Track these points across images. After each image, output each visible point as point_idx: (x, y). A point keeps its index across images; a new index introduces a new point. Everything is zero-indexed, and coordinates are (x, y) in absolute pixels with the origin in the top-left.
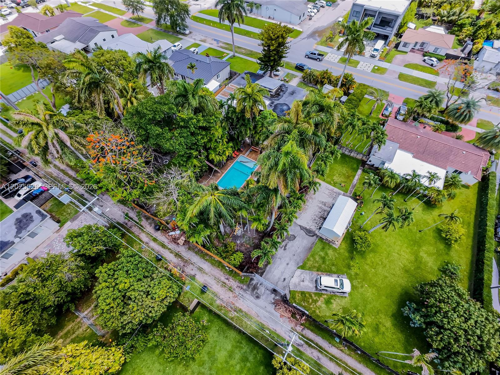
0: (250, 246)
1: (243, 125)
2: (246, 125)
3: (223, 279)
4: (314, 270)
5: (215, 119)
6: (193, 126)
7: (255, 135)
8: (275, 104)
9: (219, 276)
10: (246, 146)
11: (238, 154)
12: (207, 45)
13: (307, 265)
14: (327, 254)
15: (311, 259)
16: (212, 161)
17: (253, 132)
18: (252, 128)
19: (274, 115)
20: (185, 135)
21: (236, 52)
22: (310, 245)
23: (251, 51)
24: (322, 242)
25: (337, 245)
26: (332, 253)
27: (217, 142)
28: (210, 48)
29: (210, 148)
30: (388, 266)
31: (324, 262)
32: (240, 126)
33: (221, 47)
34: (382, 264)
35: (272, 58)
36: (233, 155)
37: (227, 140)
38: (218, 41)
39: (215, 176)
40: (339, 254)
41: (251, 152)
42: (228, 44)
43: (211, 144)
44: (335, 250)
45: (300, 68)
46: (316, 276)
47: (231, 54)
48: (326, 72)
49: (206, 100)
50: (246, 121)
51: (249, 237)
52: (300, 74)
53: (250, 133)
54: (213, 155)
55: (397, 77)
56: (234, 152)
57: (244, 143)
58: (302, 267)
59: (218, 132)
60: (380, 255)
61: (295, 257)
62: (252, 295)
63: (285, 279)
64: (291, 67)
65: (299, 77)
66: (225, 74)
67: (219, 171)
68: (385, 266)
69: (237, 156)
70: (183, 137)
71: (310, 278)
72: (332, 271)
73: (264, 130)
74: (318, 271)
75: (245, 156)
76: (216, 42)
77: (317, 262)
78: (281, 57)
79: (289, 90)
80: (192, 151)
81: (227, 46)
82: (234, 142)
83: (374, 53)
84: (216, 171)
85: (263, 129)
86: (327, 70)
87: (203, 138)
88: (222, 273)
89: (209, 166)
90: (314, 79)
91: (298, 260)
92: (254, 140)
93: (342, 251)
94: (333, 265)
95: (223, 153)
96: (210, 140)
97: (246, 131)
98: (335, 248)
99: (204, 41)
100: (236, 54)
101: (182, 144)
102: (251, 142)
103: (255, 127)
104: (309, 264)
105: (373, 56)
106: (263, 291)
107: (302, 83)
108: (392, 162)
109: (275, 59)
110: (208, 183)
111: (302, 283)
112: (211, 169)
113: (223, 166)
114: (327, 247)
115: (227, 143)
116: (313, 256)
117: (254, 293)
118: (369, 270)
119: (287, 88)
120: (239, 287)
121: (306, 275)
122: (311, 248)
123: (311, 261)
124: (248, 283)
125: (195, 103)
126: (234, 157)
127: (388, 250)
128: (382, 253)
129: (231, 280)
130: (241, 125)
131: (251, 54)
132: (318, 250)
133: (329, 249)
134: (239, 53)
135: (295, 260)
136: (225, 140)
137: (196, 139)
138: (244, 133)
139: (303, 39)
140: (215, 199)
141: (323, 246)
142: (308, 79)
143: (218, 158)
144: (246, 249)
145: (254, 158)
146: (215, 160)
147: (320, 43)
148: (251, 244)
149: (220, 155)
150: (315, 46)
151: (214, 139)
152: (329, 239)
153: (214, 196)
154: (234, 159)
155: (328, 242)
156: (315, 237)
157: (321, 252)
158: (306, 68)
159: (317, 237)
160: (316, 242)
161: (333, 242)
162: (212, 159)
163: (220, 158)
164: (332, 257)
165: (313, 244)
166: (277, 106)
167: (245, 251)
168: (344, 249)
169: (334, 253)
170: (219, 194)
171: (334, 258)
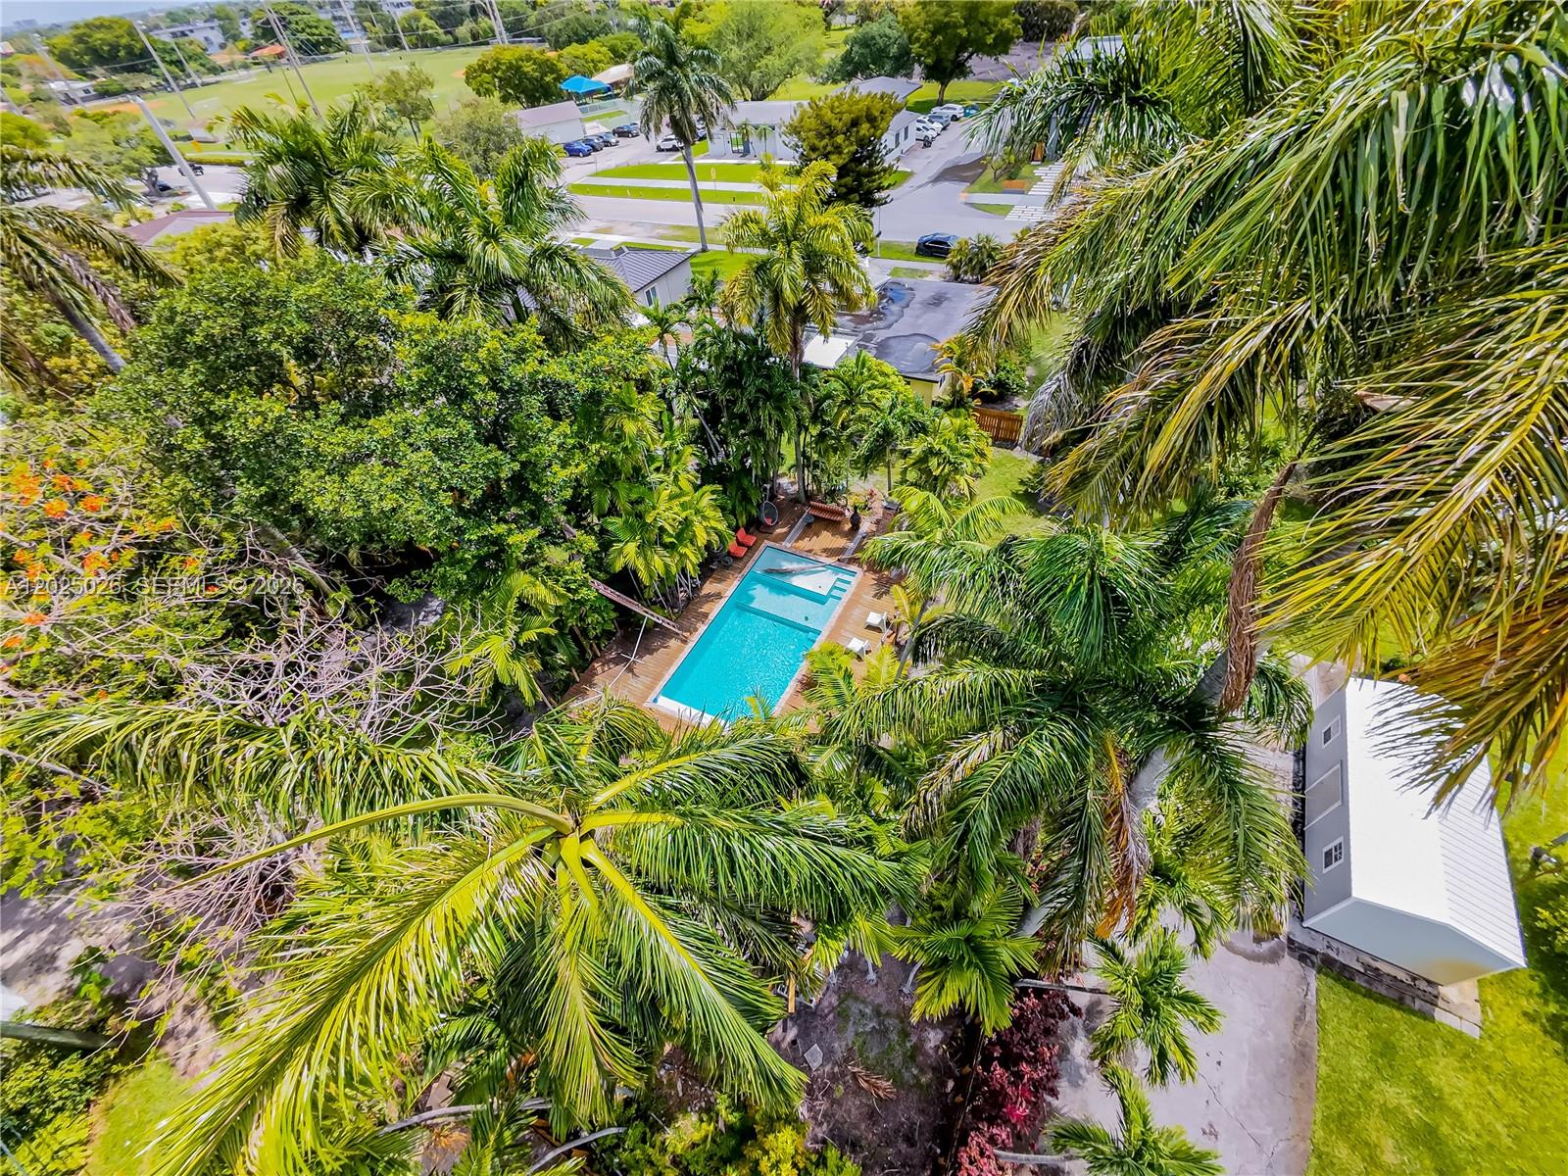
1: (762, 395)
2: (781, 396)
8: (876, 339)
11: (751, 540)
12: (617, 239)
14: (1431, 1098)
15: (1343, 1153)
16: (625, 581)
21: (712, 243)
22: (1281, 1033)
24: (1352, 993)
25: (1462, 1011)
26: (1465, 1083)
28: (628, 244)
29: (610, 512)
32: (753, 405)
36: (732, 545)
37: (694, 475)
39: (651, 652)
40: (1515, 1083)
41: (809, 525)
42: (682, 228)
43: (615, 492)
44: (1466, 1052)
45: (933, 248)
47: (695, 247)
50: (777, 378)
51: (877, 1013)
52: (937, 267)
54: (631, 548)
56: (731, 531)
61: (1228, 1154)
64: (903, 252)
65: (938, 275)
67: (670, 626)
69: (751, 549)
75: (787, 544)
76: (640, 228)
79: (922, 295)
80: (498, 529)
81: (680, 233)
82: (730, 488)
84: (652, 626)
89: (618, 607)
93: (1524, 1059)
95: (679, 536)
98: (1461, 1036)
99: (606, 231)
100: (711, 247)
102: (806, 489)
107: (956, 278)
112: (627, 621)
113: (687, 600)
114: (1407, 1037)
115: (696, 486)
116: (1342, 1125)
122: (1304, 1056)
126: (736, 558)
130: (757, 399)
132: (1358, 1065)
133: (1424, 1053)
136: (687, 475)
139: (919, 187)
140: (586, 863)
141: (1371, 1026)
142: (973, 268)
143: (658, 564)
144: (872, 1116)
145: (830, 552)
146: (643, 575)
147: (976, 187)
148: (898, 1062)
149: (665, 546)
150: (963, 197)
151: (627, 469)
152: (1385, 968)
153: (577, 836)
154: (740, 565)
155: (1394, 995)
156: (1288, 962)
157: (1385, 1079)
158: (954, 246)
159: (1302, 959)
160: (1312, 997)
161: (1423, 985)
162: (625, 568)
163: (668, 560)
164: (1479, 1117)
165: (1299, 1019)
166: (888, 347)
167: (868, 1135)
168: (1526, 1040)
169: (1478, 1082)
170: (625, 817)
171: (1499, 1127)
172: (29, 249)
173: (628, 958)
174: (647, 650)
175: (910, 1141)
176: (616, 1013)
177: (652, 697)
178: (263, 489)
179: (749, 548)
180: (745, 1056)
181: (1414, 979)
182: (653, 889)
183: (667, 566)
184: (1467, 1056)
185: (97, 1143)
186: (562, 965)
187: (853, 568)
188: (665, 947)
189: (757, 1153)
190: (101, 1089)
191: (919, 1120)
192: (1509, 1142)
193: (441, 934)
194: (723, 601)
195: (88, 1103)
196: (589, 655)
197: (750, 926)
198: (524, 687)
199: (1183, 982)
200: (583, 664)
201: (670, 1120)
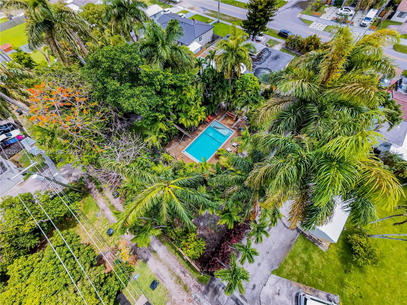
0: (215, 231)
1: (220, 87)
2: (225, 88)
3: (178, 271)
4: (293, 278)
5: (188, 77)
6: (158, 83)
7: (233, 100)
8: (256, 68)
9: (175, 266)
10: (222, 111)
11: (211, 118)
12: (194, 12)
13: (284, 271)
14: (310, 258)
15: (290, 261)
16: (182, 126)
17: (231, 97)
18: (230, 91)
19: (255, 79)
20: (149, 94)
21: (221, 19)
22: (288, 242)
23: (235, 18)
24: (305, 239)
25: (324, 247)
26: (318, 258)
27: (189, 105)
28: (196, 15)
29: (180, 111)
30: (399, 292)
31: (307, 269)
32: (217, 89)
33: (207, 14)
34: (389, 287)
35: (258, 20)
36: (207, 119)
37: (201, 103)
38: (204, 9)
39: (184, 141)
40: (328, 260)
41: (226, 117)
42: (214, 12)
43: (182, 106)
44: (321, 253)
45: (283, 35)
46: (296, 289)
47: (216, 20)
48: (314, 38)
49: (181, 53)
50: (225, 83)
51: (214, 220)
52: (282, 41)
53: (227, 97)
54: (184, 119)
55: (392, 47)
56: (207, 116)
57: (219, 107)
58: (278, 272)
59: (191, 93)
60: (386, 272)
61: (269, 256)
62: (211, 302)
63: (254, 286)
64: (275, 34)
65: (282, 44)
66: (207, 37)
67: (189, 136)
68: (394, 291)
70: (146, 96)
71: (287, 291)
72: (318, 285)
73: (244, 94)
74: (298, 281)
75: (220, 121)
76: (202, 10)
77: (298, 267)
78: (267, 20)
79: (273, 55)
80: (157, 114)
81: (212, 14)
82: (209, 106)
83: (365, 22)
84: (185, 136)
85: (242, 94)
86: (315, 35)
87: (172, 99)
88: (178, 264)
89: (178, 130)
90: (299, 45)
91: (273, 260)
92: (230, 105)
93: (332, 257)
94: (320, 276)
95: (194, 118)
96: (181, 102)
97: (223, 94)
98: (322, 251)
99: (192, 9)
100: (220, 21)
101: (144, 105)
102: (227, 107)
103: (234, 91)
104: (287, 268)
105: (363, 26)
106: (226, 299)
107: (285, 49)
108: (401, 145)
109: (261, 21)
110: (176, 148)
111: (277, 297)
112: (181, 134)
113: (195, 130)
114: (311, 248)
115: (201, 106)
116: (292, 257)
117: (215, 300)
118: (371, 294)
119: (270, 52)
120: (197, 287)
121: (283, 284)
122: (290, 246)
123: (289, 264)
124: (208, 283)
125: (165, 54)
126: (207, 122)
127: (397, 265)
128: (389, 269)
129: (187, 275)
130: (219, 87)
131: (234, 20)
132: (300, 250)
133: (313, 251)
134: (223, 20)
135: (270, 260)
136: (199, 103)
137: (162, 100)
138: (220, 96)
139: (287, 8)
140: (169, 191)
141: (306, 245)
142: (292, 46)
143: (189, 123)
144: (209, 235)
145: (229, 125)
146: (185, 125)
147: (305, 12)
148: (216, 229)
149: (191, 120)
150: (299, 15)
151: (185, 101)
152: (313, 237)
153: (168, 187)
154: (207, 124)
155: (313, 241)
156: (295, 231)
157: (303, 253)
158: (289, 35)
159: (298, 231)
160: (296, 238)
161: (319, 241)
162: (182, 123)
163: (191, 123)
164: (317, 263)
165: (292, 240)
166: (258, 71)
167: (208, 238)
168: (334, 254)
169: (321, 258)
170: (175, 186)
171: (320, 265)
172: (68, 36)
173: (173, 206)
174: (184, 140)
175: (215, 240)
176: (170, 212)
177: (183, 151)
178: (113, 99)
179: (210, 120)
180: (187, 222)
181: (318, 240)
182: (178, 197)
183: (191, 124)
184: (321, 254)
185: (82, 207)
186: (163, 204)
187: (233, 130)
188: (178, 206)
189: (188, 235)
190: (82, 198)
191: (217, 238)
192: (321, 268)
193: (150, 199)
194: (202, 132)
195: (80, 200)
196: (171, 138)
197: (192, 205)
198: (158, 147)
199: (266, 229)
200: (170, 140)
201: (175, 227)
